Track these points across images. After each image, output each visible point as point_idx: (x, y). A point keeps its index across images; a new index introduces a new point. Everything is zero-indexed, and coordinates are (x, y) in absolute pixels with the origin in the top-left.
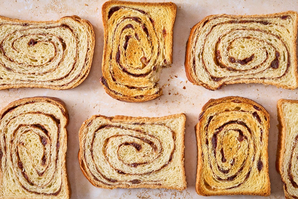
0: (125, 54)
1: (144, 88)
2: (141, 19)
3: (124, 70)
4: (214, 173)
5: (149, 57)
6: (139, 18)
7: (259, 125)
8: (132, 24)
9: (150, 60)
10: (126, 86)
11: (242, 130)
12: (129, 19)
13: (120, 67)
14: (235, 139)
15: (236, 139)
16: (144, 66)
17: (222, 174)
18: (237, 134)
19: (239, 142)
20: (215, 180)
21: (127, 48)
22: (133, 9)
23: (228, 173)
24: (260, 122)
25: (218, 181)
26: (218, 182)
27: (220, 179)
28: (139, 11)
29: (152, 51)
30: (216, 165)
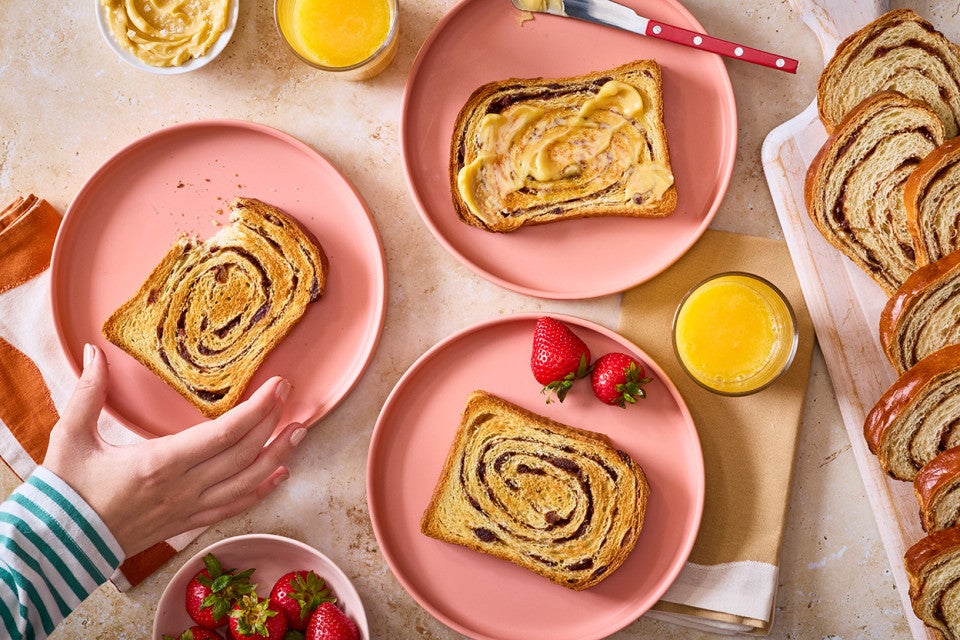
0: (246, 309)
1: (256, 230)
2: (177, 348)
3: (266, 283)
4: (505, 440)
5: (209, 277)
6: (178, 352)
7: (564, 565)
8: (197, 350)
9: (212, 269)
10: (283, 255)
11: (568, 526)
12: (197, 362)
13: (271, 294)
14: (555, 506)
15: (554, 509)
16: (227, 266)
17: (497, 456)
18: (563, 514)
19: (545, 511)
20: (489, 438)
21: (233, 317)
22: (176, 374)
23: (495, 467)
24: (569, 567)
25: (486, 443)
26: (483, 442)
27: (488, 447)
28: (168, 364)
29: (197, 281)
30: (517, 451)
